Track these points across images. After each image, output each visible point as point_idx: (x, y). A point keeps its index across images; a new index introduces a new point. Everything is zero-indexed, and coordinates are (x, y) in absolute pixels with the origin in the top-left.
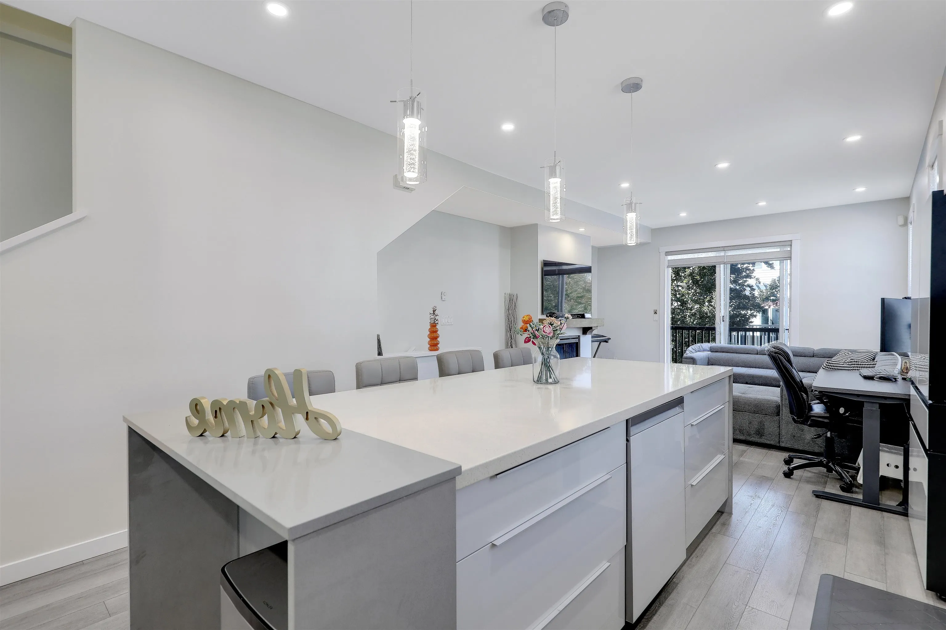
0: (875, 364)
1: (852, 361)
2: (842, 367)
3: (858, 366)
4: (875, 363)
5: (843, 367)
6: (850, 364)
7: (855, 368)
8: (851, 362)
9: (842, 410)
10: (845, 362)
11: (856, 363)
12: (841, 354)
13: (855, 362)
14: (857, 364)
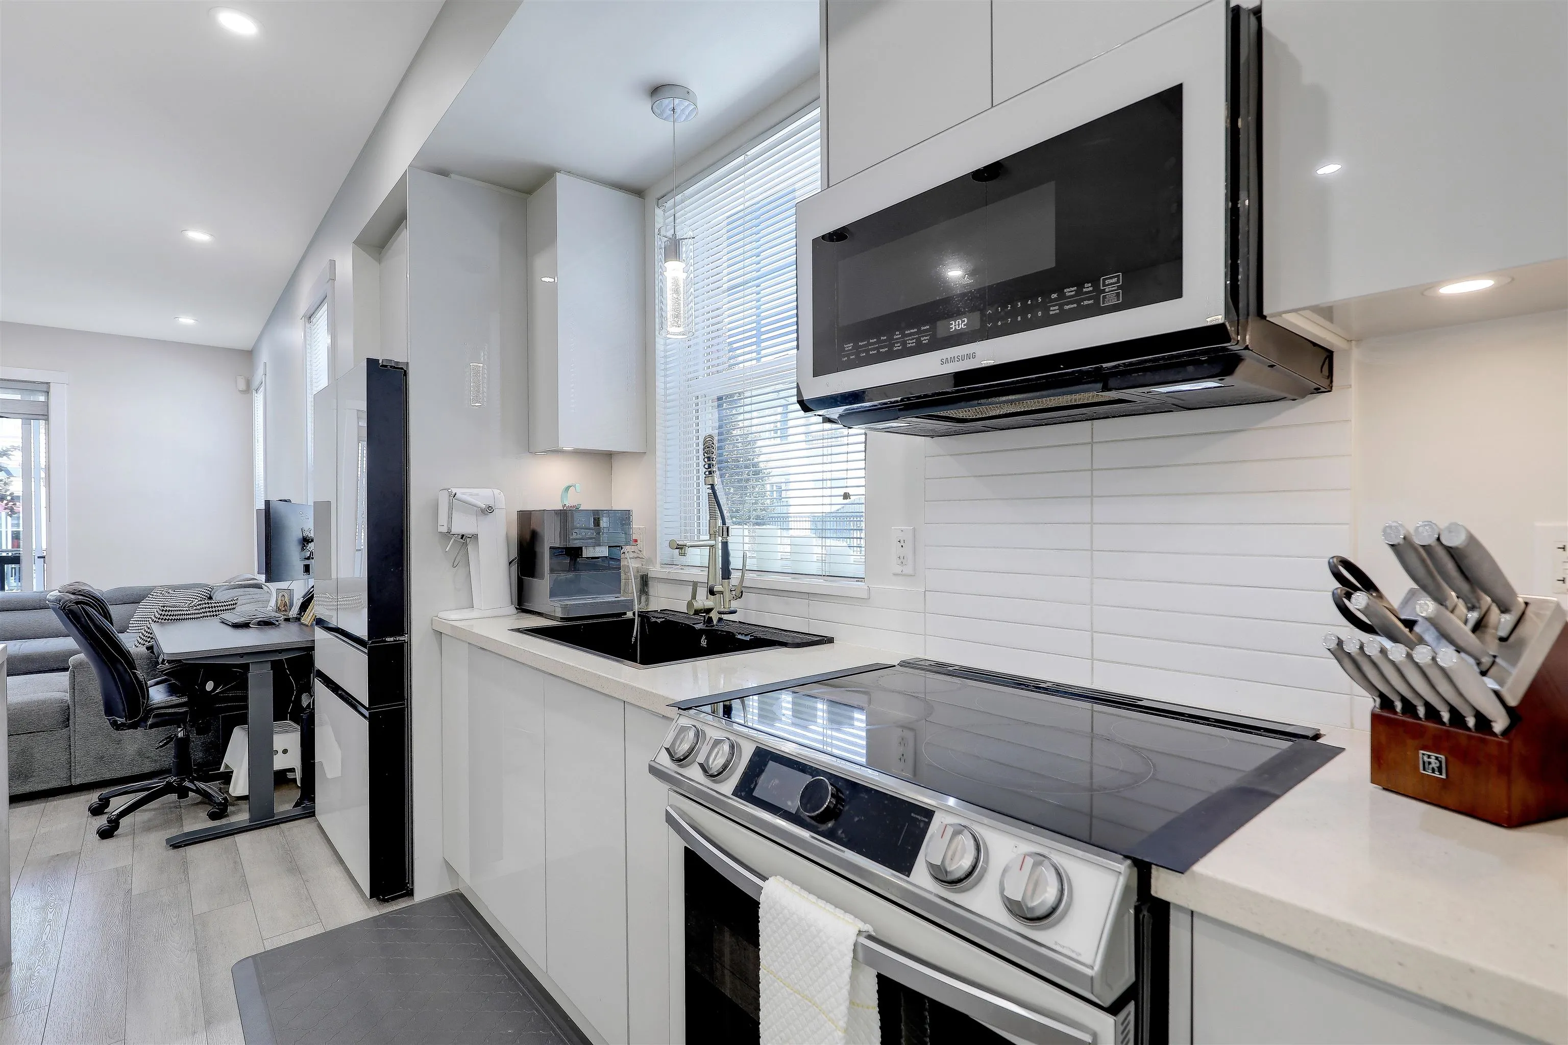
0: (236, 604)
1: (201, 602)
2: (187, 614)
3: (211, 609)
4: (236, 602)
5: (189, 614)
6: (198, 607)
7: (206, 614)
8: (200, 604)
9: (210, 686)
10: (191, 605)
11: (207, 606)
12: (155, 594)
13: (205, 604)
14: (209, 607)
